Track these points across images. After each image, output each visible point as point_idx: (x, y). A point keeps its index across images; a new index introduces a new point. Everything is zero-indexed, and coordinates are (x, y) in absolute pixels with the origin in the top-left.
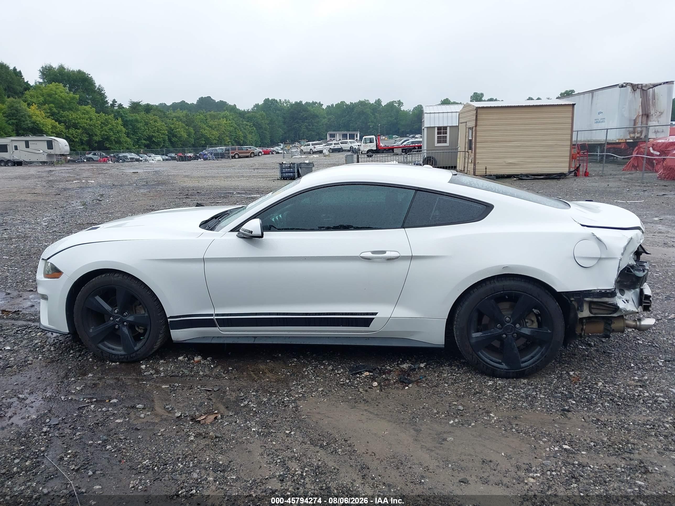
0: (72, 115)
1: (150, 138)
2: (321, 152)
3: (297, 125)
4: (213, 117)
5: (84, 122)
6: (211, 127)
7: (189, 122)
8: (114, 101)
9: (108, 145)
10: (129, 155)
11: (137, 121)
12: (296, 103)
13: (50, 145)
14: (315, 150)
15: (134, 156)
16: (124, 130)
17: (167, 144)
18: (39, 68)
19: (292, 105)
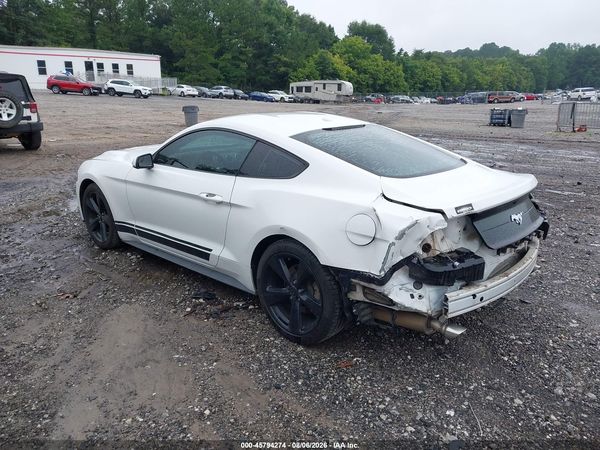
0: (364, 63)
1: (425, 83)
2: (588, 99)
3: (581, 70)
4: (489, 63)
5: (372, 69)
6: (485, 72)
7: (464, 68)
8: (401, 50)
9: (388, 88)
10: (401, 98)
11: (416, 67)
12: (588, 47)
13: (340, 87)
14: (585, 96)
15: (407, 98)
16: (403, 74)
17: (440, 87)
18: (348, 24)
19: (581, 49)
